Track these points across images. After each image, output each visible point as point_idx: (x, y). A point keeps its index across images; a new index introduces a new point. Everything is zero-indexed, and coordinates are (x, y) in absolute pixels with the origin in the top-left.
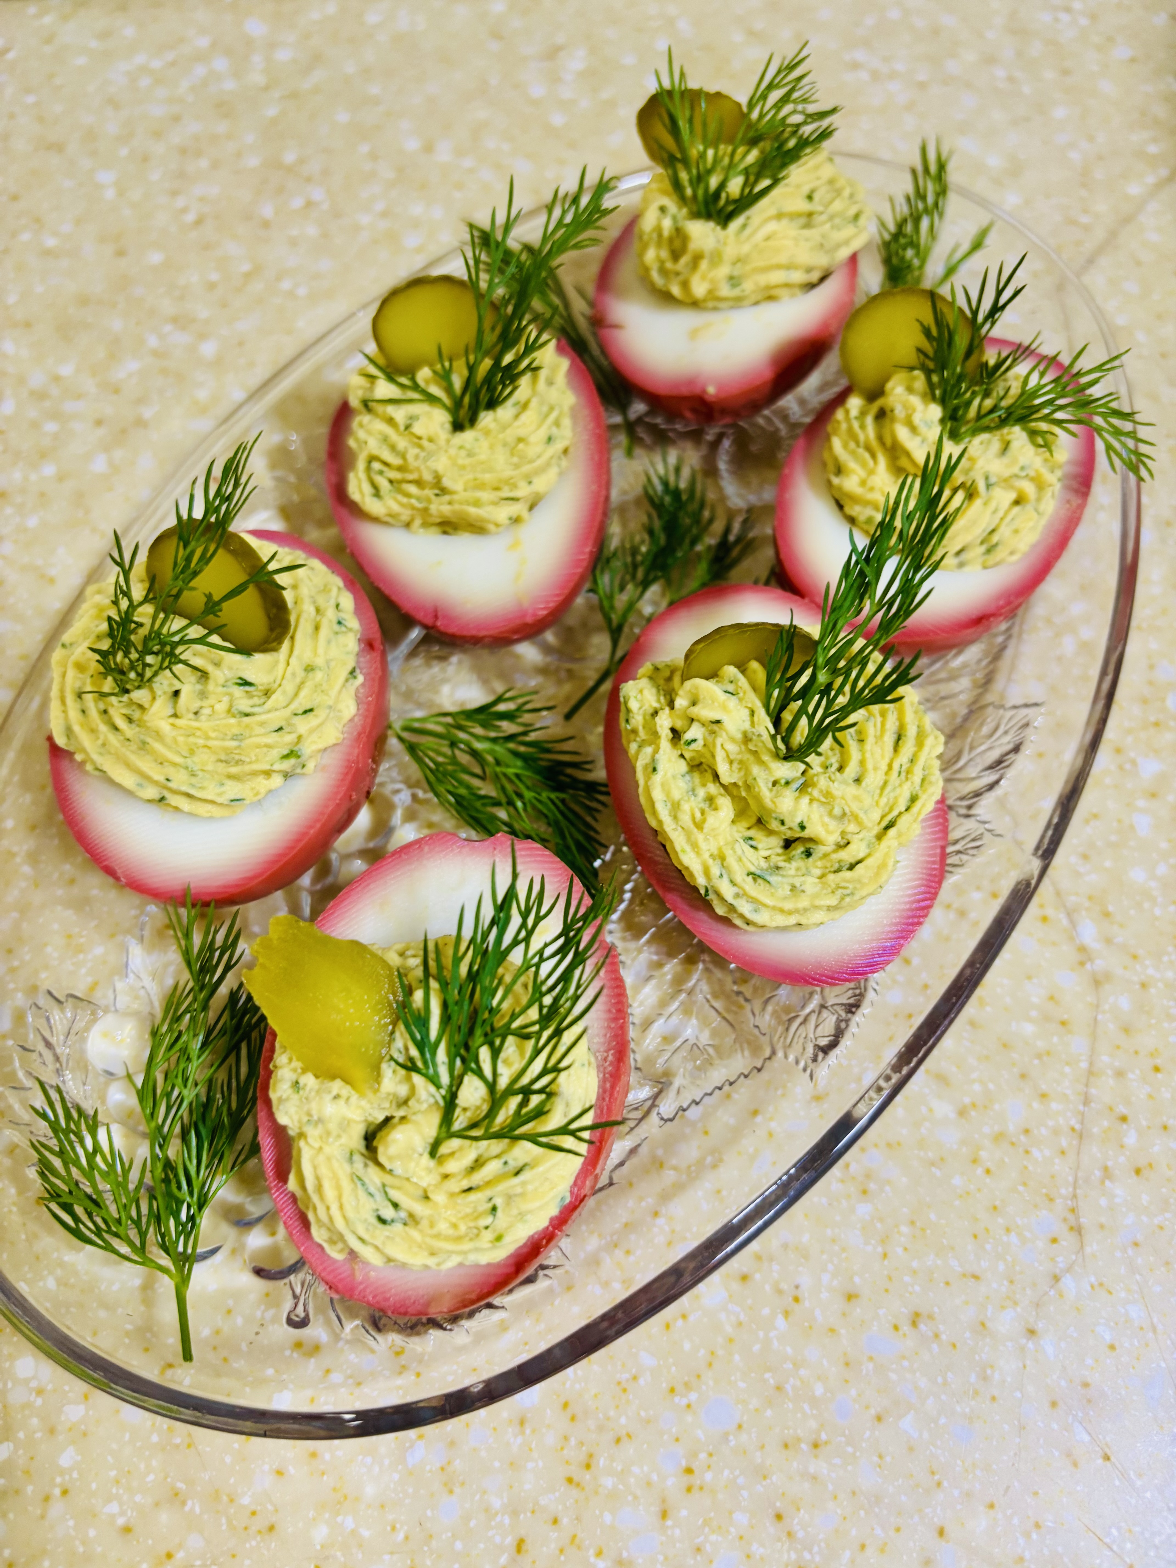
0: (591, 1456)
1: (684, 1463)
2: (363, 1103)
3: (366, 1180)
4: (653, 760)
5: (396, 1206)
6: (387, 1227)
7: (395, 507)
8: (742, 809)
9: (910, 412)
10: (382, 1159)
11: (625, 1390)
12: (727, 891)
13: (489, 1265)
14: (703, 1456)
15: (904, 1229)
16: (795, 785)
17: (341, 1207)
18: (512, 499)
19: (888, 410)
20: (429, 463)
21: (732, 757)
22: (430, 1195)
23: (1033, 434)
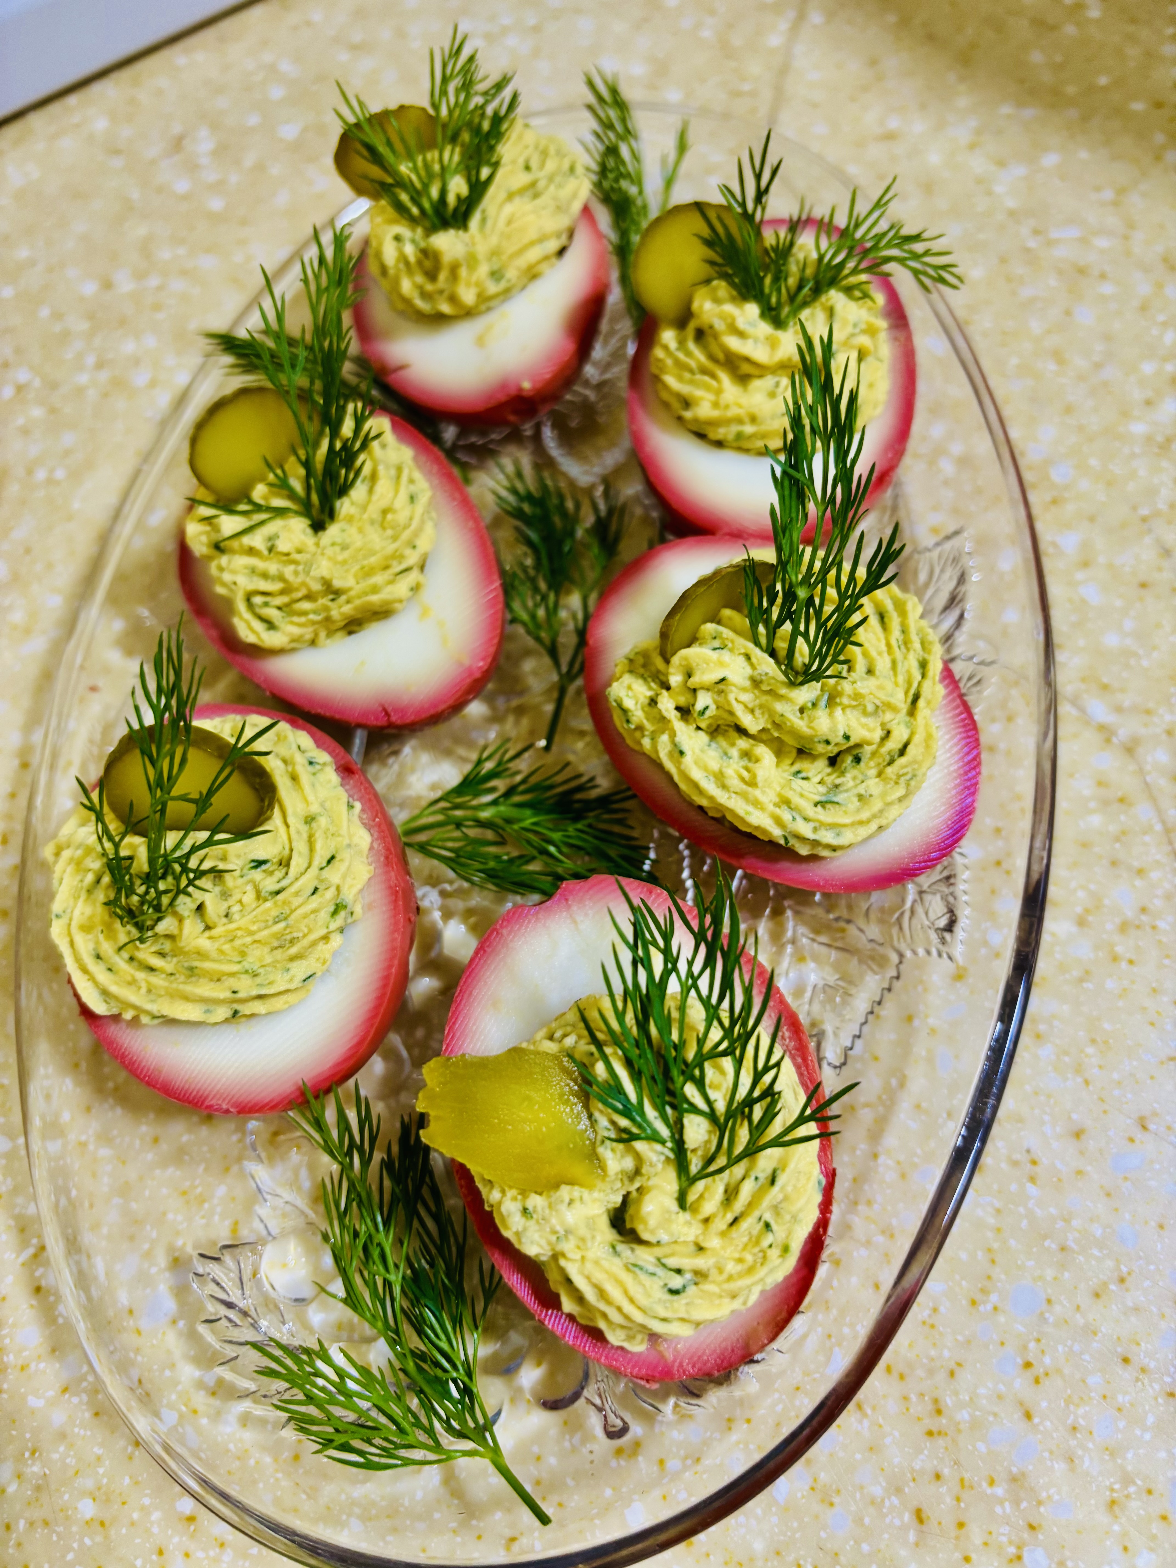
0: (936, 1401)
1: (1019, 1361)
2: (596, 1195)
3: (640, 1263)
4: (675, 745)
5: (679, 1271)
6: (683, 1295)
7: (295, 631)
8: (779, 749)
9: (729, 321)
10: (645, 1236)
11: (933, 1326)
12: (805, 830)
13: (786, 1278)
14: (1032, 1345)
15: (1090, 1050)
16: (823, 703)
17: (632, 1300)
18: (406, 570)
19: (706, 328)
20: (312, 573)
21: (750, 706)
22: (703, 1244)
23: (848, 291)
